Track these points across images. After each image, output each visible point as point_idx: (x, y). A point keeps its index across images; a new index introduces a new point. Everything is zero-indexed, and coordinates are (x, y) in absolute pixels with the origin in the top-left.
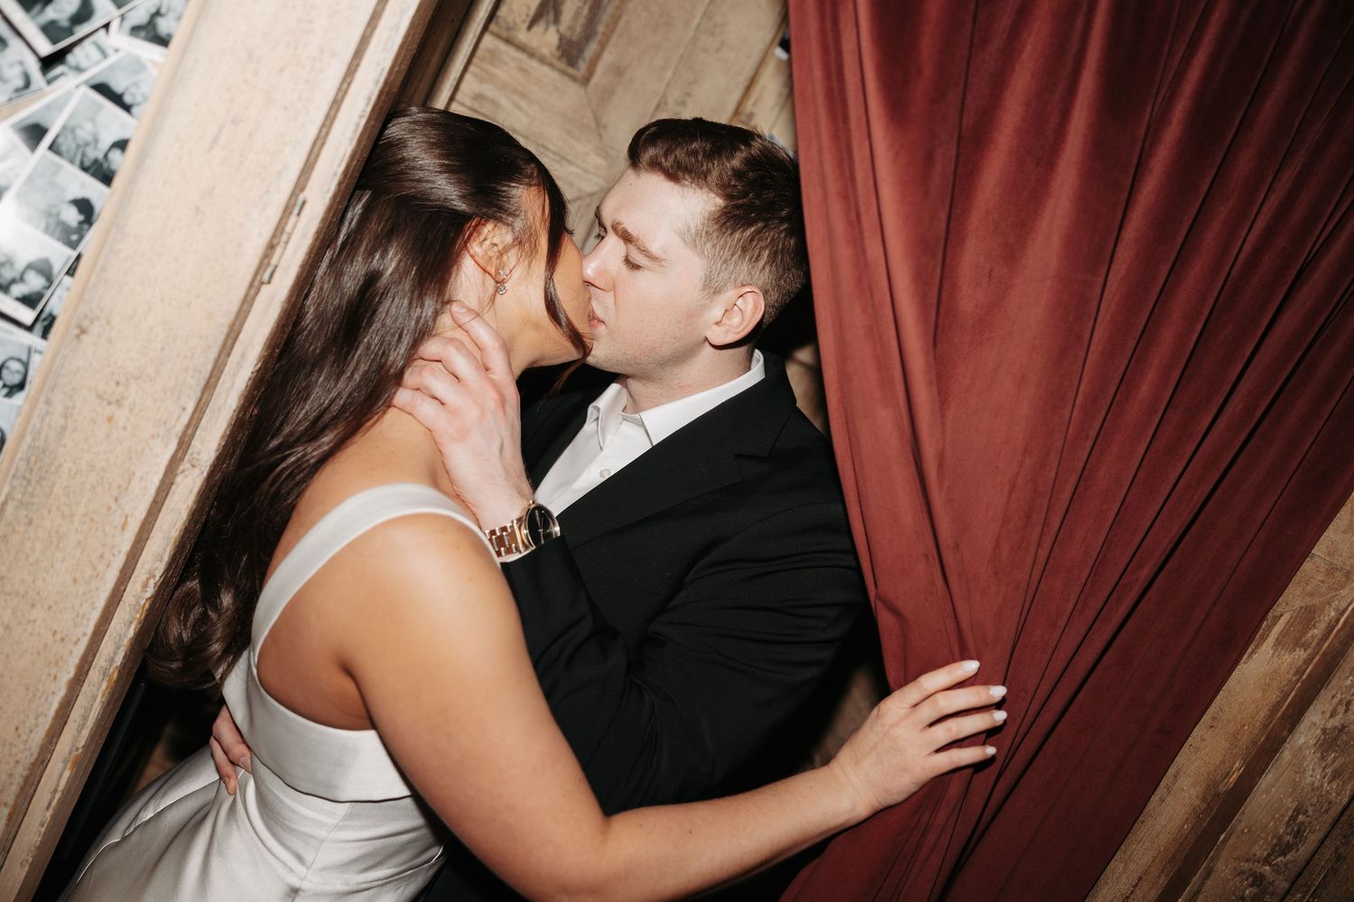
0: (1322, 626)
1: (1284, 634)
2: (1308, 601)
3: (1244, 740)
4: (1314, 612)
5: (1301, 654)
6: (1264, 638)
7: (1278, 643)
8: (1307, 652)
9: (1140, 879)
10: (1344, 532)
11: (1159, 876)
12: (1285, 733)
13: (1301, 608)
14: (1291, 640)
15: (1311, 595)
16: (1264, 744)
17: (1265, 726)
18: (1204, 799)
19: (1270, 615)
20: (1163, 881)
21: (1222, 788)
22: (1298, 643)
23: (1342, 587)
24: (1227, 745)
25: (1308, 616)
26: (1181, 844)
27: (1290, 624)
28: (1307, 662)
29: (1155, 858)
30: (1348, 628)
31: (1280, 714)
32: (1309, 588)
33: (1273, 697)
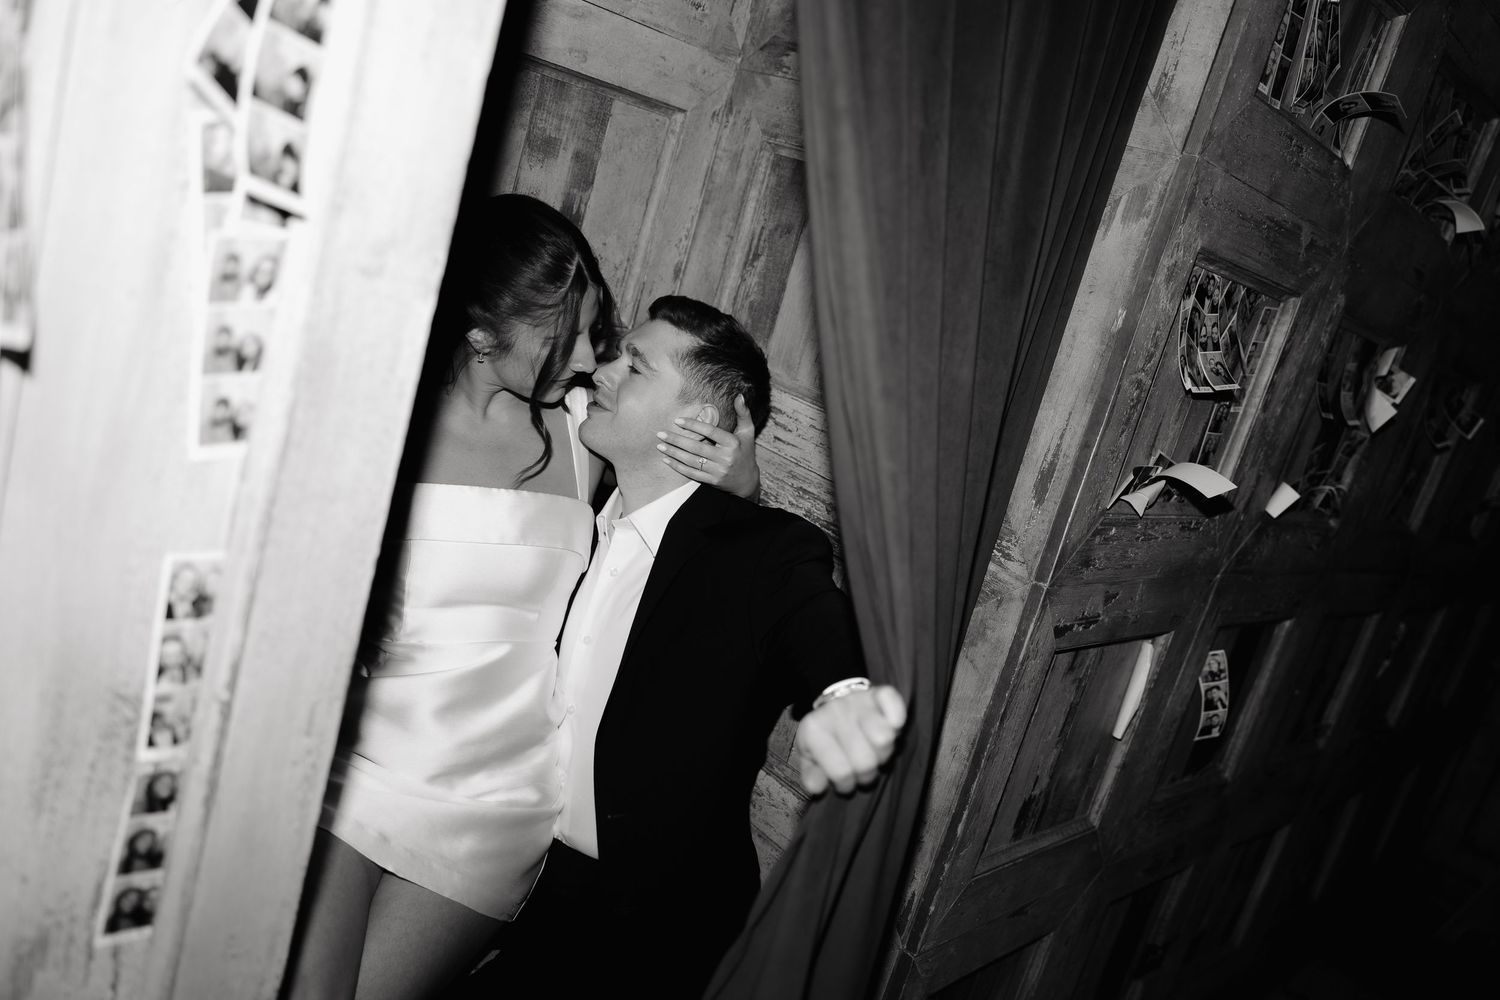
0: (1155, 197)
1: (1127, 210)
2: (1138, 182)
3: (1120, 293)
4: (1146, 189)
5: (1145, 222)
6: (1111, 218)
7: (1124, 218)
8: (1150, 217)
9: (1070, 414)
10: (1151, 125)
11: (1085, 406)
12: (1150, 278)
13: (1134, 188)
14: (1135, 212)
15: (1139, 177)
16: (1136, 290)
17: (1134, 278)
18: (1102, 342)
19: (1111, 200)
20: (1089, 408)
21: (1114, 329)
22: (1140, 214)
23: (1162, 165)
24: (1108, 301)
25: (1142, 193)
26: (1095, 379)
27: (1130, 202)
28: (1152, 225)
29: (1077, 397)
30: (1174, 194)
31: (1142, 266)
32: (1136, 173)
33: (1132, 257)
